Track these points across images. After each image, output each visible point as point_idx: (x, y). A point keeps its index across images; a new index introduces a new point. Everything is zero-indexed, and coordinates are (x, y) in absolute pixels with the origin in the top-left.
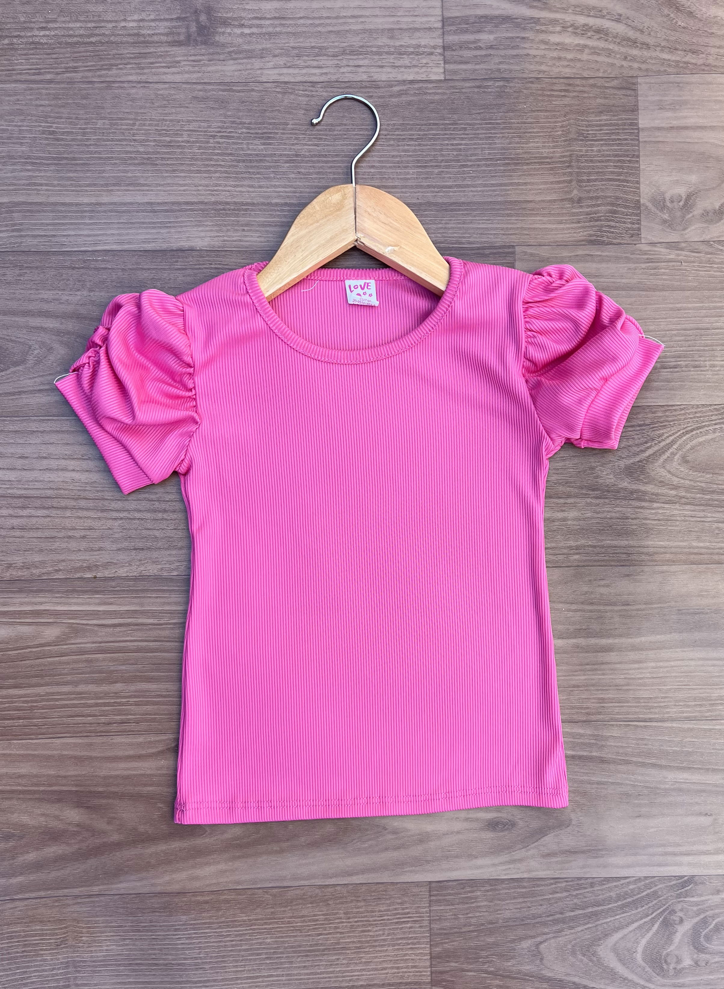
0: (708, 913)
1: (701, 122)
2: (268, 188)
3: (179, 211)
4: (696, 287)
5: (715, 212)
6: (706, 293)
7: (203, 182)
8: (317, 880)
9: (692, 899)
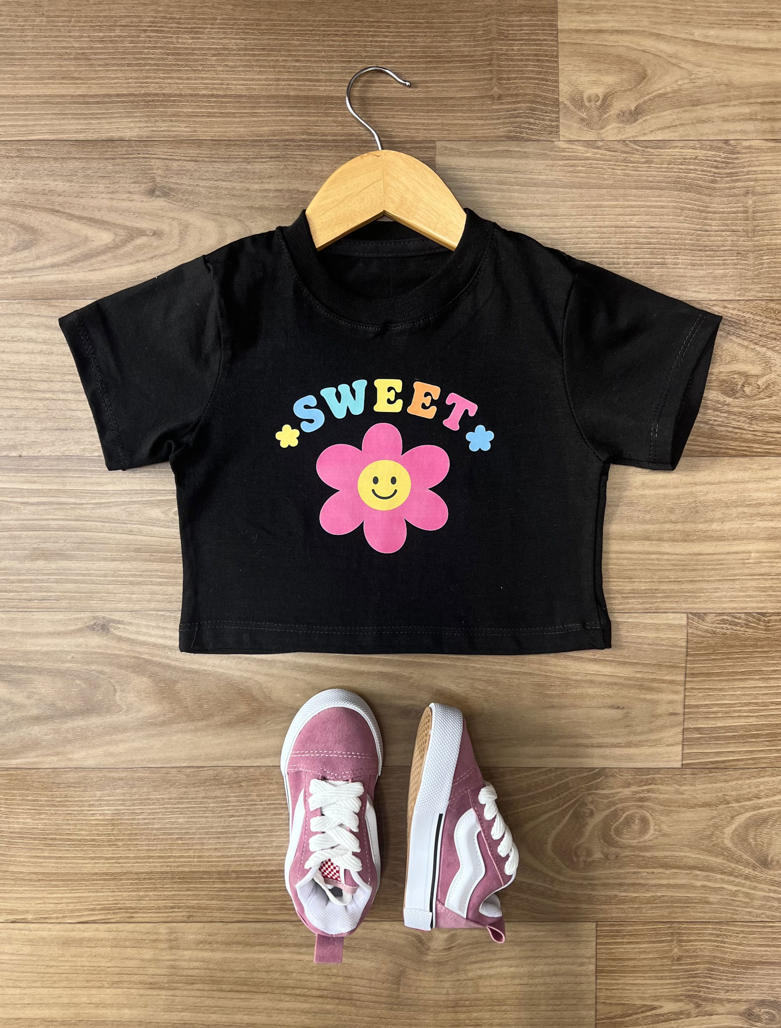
0: (618, 806)
1: (617, 26)
2: (196, 80)
3: (109, 103)
4: (612, 185)
5: (631, 113)
6: (622, 191)
7: (134, 75)
8: (230, 761)
9: (602, 792)
